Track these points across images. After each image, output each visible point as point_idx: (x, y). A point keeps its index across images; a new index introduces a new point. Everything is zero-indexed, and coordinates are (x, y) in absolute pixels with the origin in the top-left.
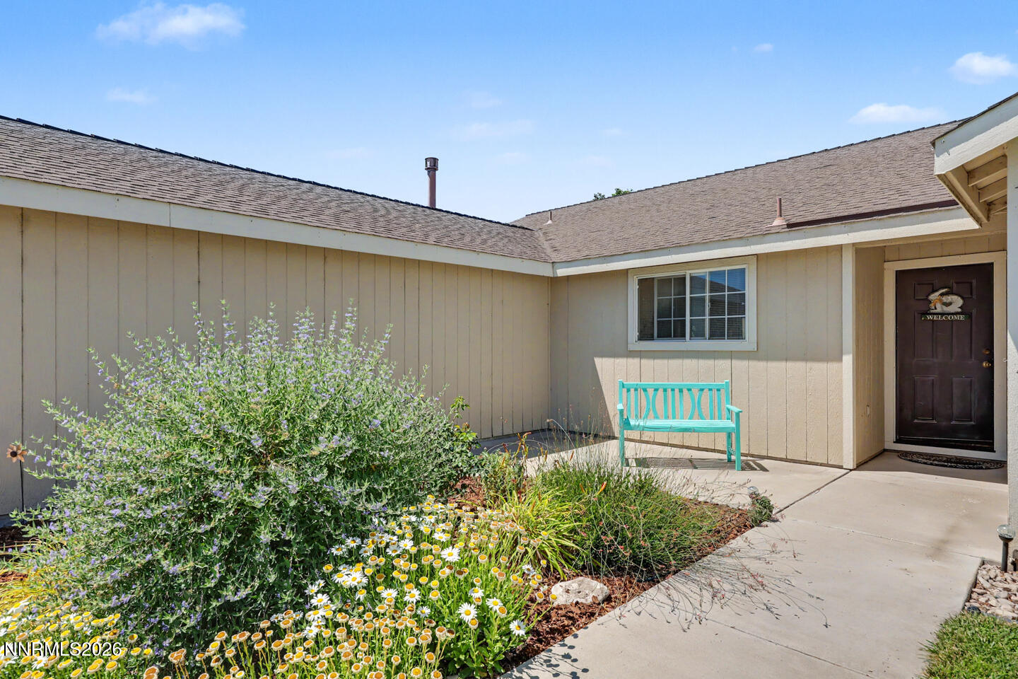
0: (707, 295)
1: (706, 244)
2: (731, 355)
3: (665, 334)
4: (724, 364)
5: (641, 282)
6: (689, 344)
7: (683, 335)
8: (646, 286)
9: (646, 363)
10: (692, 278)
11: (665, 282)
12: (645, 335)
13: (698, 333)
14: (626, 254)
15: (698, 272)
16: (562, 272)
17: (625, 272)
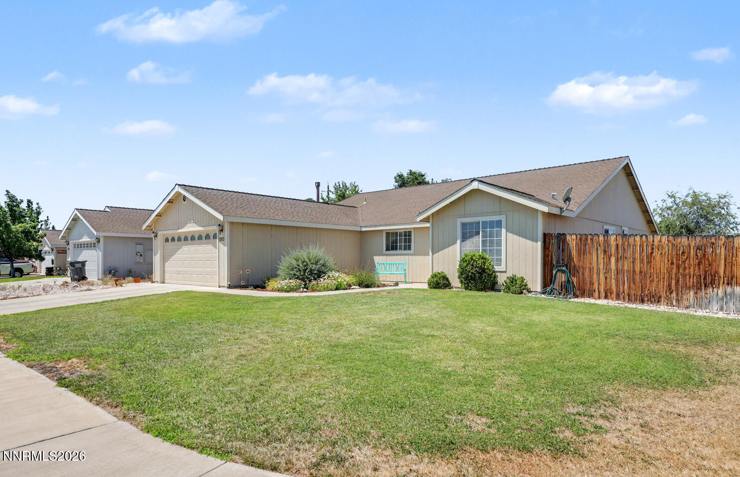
0: (403, 238)
1: (401, 224)
2: (408, 255)
3: (393, 249)
4: (407, 257)
5: (387, 233)
6: (398, 252)
7: (397, 249)
8: (388, 234)
9: (388, 257)
10: (399, 233)
11: (393, 233)
12: (388, 249)
13: (400, 249)
14: (381, 225)
15: (401, 231)
16: (363, 229)
17: (382, 230)
